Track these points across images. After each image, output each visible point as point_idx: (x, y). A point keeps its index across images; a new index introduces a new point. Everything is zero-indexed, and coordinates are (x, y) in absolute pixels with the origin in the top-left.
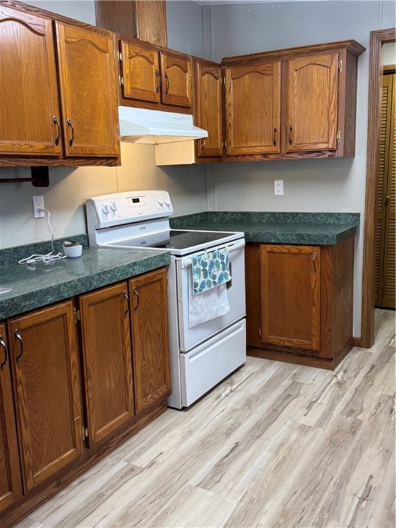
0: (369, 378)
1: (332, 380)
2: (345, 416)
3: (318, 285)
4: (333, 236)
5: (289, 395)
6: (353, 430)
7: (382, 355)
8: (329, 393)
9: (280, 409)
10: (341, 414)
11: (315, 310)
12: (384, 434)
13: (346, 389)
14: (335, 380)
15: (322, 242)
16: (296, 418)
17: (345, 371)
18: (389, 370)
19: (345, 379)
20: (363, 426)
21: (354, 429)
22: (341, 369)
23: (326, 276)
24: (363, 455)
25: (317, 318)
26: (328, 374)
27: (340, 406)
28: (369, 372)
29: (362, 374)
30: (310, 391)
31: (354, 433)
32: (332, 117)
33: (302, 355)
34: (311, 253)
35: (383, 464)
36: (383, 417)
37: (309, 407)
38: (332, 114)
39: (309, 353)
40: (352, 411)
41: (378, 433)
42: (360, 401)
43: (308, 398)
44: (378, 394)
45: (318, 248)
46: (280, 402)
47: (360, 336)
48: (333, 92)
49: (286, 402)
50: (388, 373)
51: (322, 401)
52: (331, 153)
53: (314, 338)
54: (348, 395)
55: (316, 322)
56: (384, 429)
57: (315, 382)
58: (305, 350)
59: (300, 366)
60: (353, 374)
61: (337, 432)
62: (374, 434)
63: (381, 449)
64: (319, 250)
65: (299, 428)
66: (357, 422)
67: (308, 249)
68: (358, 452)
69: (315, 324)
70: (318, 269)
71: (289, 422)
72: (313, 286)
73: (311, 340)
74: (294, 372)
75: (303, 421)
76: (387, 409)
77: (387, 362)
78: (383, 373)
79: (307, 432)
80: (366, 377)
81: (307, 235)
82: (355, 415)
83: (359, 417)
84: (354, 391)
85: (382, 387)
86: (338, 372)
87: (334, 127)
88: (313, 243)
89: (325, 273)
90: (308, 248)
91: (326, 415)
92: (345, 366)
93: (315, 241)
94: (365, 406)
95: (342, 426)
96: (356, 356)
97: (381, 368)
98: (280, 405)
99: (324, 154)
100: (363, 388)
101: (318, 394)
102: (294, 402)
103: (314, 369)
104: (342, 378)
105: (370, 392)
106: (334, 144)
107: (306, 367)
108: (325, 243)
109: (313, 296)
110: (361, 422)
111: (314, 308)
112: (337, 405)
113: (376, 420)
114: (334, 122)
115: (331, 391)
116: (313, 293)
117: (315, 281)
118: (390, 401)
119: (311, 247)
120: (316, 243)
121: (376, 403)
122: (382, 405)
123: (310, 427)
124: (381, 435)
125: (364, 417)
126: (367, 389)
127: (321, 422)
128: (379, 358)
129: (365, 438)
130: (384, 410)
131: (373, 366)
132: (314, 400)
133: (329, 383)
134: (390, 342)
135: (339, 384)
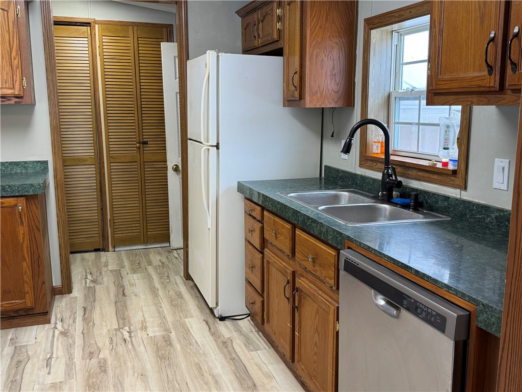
0: (87, 320)
1: (54, 332)
2: (88, 360)
3: (27, 237)
4: (39, 185)
5: (19, 362)
6: (103, 369)
7: (86, 297)
8: (60, 346)
9: (18, 377)
10: (82, 359)
11: (26, 266)
12: (131, 362)
13: (72, 336)
14: (57, 333)
15: (28, 192)
16: (41, 380)
17: (62, 321)
18: (100, 308)
19: (66, 327)
20: (109, 362)
21: (103, 367)
22: (56, 320)
23: (34, 227)
24: (125, 387)
25: (29, 273)
26: (46, 329)
27: (78, 354)
28: (85, 314)
29: (79, 318)
30: (39, 350)
31: (105, 371)
32: (15, 63)
33: (13, 317)
34: (16, 205)
35: (146, 387)
36: (121, 349)
37: (48, 365)
38: (15, 59)
39: (21, 313)
40: (91, 353)
41: (125, 363)
42: (93, 342)
43: (41, 357)
44: (105, 331)
45: (23, 199)
46: (14, 371)
47: (61, 284)
48: (13, 37)
49: (20, 368)
50: (102, 311)
51: (57, 355)
52: (17, 100)
53: (27, 295)
54: (79, 341)
55: (27, 278)
56: (128, 357)
57: (38, 340)
58: (17, 311)
59: (12, 330)
60: (71, 321)
61: (89, 376)
62: (123, 365)
63: (136, 375)
64: (25, 201)
65: (50, 387)
66: (102, 361)
67: (12, 201)
68: (119, 386)
69: (28, 280)
70: (25, 220)
71: (36, 387)
72: (21, 241)
73: (24, 298)
74: (10, 337)
75: (50, 380)
76: (120, 341)
77: (95, 301)
78: (98, 312)
79: (60, 388)
80: (84, 319)
81: (10, 186)
82: (96, 356)
83: (101, 356)
84: (82, 335)
85: (104, 324)
86: (56, 324)
87: (18, 73)
88: (17, 194)
89: (33, 223)
90: (11, 199)
91: (70, 365)
92: (59, 316)
93: (19, 191)
94: (100, 345)
95: (90, 371)
96: (63, 304)
97: (93, 308)
98: (16, 374)
99: (10, 100)
100: (88, 329)
101: (49, 350)
102: (29, 365)
103: (29, 328)
104: (63, 326)
105: (96, 331)
106: (20, 90)
107: (19, 329)
108: (31, 193)
109: (23, 250)
110: (105, 360)
111: (25, 263)
112: (74, 353)
113: (116, 353)
114: (17, 67)
115: (60, 342)
116: (22, 247)
117: (24, 234)
118: (118, 333)
119: (15, 199)
120: (20, 194)
121: (108, 339)
122: (114, 339)
123: (60, 382)
124: (129, 364)
125: (105, 354)
126: (93, 330)
127: (69, 374)
128: (85, 300)
129: (117, 371)
130: (118, 342)
131: (85, 309)
132: (48, 356)
133: (54, 336)
134: (86, 283)
135: (64, 334)
